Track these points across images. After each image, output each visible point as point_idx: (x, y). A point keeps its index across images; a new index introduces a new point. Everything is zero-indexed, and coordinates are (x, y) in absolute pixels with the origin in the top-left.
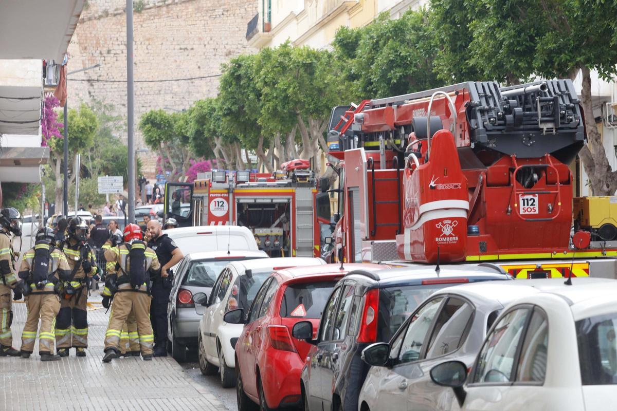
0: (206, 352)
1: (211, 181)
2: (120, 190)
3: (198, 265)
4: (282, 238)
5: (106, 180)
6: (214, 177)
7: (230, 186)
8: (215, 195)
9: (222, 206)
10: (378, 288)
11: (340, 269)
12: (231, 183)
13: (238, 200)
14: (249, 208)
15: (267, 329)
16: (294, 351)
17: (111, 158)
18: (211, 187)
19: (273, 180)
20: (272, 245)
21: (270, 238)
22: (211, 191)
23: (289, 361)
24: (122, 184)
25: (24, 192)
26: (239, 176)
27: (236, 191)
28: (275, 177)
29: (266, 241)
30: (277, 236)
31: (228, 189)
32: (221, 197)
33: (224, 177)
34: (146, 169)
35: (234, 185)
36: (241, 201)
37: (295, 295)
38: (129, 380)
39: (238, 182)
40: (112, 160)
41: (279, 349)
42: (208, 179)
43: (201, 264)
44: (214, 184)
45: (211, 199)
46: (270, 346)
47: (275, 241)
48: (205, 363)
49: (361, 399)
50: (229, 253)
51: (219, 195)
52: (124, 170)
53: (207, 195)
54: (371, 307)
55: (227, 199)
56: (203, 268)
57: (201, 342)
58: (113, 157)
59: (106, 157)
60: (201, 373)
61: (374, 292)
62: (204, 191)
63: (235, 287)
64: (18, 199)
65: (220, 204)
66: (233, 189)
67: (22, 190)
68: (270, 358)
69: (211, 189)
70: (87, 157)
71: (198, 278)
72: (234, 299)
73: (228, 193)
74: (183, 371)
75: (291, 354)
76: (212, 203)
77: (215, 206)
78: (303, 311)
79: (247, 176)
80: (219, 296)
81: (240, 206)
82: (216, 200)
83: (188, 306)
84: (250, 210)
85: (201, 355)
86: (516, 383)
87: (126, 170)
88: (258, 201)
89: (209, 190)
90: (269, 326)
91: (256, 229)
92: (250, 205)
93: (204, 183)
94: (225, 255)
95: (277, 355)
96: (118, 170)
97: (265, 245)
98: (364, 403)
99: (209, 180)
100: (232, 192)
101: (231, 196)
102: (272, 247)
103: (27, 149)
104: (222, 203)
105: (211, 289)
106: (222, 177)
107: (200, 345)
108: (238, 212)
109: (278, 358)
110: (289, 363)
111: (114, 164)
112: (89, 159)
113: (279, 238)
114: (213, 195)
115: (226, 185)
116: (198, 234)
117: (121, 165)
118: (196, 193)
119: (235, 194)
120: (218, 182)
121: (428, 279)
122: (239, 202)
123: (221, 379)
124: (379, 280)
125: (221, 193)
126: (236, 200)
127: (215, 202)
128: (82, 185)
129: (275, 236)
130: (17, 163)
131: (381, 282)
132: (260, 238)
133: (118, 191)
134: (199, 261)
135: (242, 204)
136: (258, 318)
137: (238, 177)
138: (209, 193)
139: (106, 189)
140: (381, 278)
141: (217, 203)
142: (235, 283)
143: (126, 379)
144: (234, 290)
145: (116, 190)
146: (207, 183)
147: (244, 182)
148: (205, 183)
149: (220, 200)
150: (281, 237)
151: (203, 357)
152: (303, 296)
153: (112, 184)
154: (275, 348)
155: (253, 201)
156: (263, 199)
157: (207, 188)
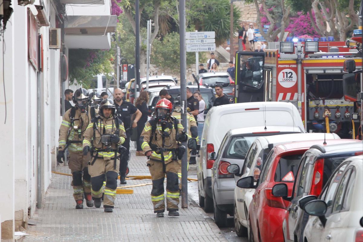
0: (239, 216)
1: (279, 52)
2: (211, 47)
3: (241, 140)
4: (353, 109)
5: (195, 35)
6: (282, 47)
7: (298, 56)
8: (283, 66)
9: (290, 77)
10: (323, 158)
11: (324, 144)
12: (299, 54)
13: (307, 70)
14: (319, 78)
15: (264, 191)
16: (285, 208)
17: (203, 9)
18: (279, 57)
19: (347, 50)
20: (343, 117)
21: (340, 109)
22: (279, 62)
23: (281, 216)
24: (214, 41)
25: (93, 59)
26: (308, 46)
27: (305, 62)
28: (348, 46)
29: (336, 113)
30: (347, 108)
31: (297, 60)
32: (289, 68)
33: (292, 47)
34: (248, 18)
35: (303, 55)
36: (310, 72)
37: (288, 165)
38: (171, 240)
39: (307, 53)
40: (204, 11)
41: (273, 207)
42: (276, 50)
43: (244, 138)
44: (282, 55)
45: (279, 70)
46: (266, 204)
47: (345, 113)
48: (239, 226)
49: (304, 235)
50: (266, 128)
51: (288, 66)
52: (219, 22)
53: (275, 65)
54: (318, 172)
55: (296, 70)
56: (245, 142)
57: (236, 208)
58: (205, 7)
59: (197, 7)
60: (236, 235)
61: (321, 160)
62: (273, 62)
63: (259, 159)
64: (87, 66)
65: (289, 75)
66: (302, 60)
67: (90, 57)
68: (266, 213)
69: (279, 59)
70: (175, 7)
71: (239, 151)
72: (258, 169)
73: (297, 64)
74: (220, 233)
75: (282, 210)
76: (281, 74)
77: (284, 77)
78: (292, 177)
79: (316, 46)
80: (248, 167)
81: (310, 77)
82: (285, 71)
83: (228, 176)
84: (319, 81)
85: (236, 219)
86: (342, 210)
87: (221, 22)
88: (327, 72)
89: (277, 61)
90: (266, 189)
91: (325, 101)
92: (320, 76)
93: (272, 53)
94: (262, 130)
95: (272, 211)
96: (212, 22)
97: (336, 117)
98: (305, 238)
99: (278, 51)
100: (301, 63)
101: (300, 66)
102: (343, 119)
103: (94, 18)
104: (290, 74)
105: (243, 161)
106: (290, 47)
107: (235, 210)
108: (307, 83)
109: (272, 214)
110: (281, 218)
111: (207, 15)
112: (176, 9)
113: (349, 109)
114: (281, 66)
115: (295, 56)
116: (246, 110)
117: (214, 17)
118: (267, 63)
119: (303, 65)
120: (286, 53)
121: (359, 151)
122: (308, 73)
123: (248, 238)
124: (324, 152)
125: (290, 64)
126: (305, 71)
127: (283, 73)
128: (168, 41)
129: (346, 107)
130: (84, 31)
131: (326, 153)
132: (330, 109)
133: (209, 49)
134: (242, 136)
135: (311, 74)
136: (261, 183)
137: (306, 47)
138: (278, 64)
139: (195, 46)
140: (326, 150)
141: (285, 74)
142: (260, 156)
143: (169, 239)
144: (258, 162)
145: (207, 47)
146: (276, 53)
147: (313, 52)
148: (274, 53)
149: (288, 71)
150: (351, 108)
151: (237, 221)
152: (294, 165)
153: (202, 41)
154: (270, 206)
155: (322, 72)
156: (333, 69)
157: (276, 58)
